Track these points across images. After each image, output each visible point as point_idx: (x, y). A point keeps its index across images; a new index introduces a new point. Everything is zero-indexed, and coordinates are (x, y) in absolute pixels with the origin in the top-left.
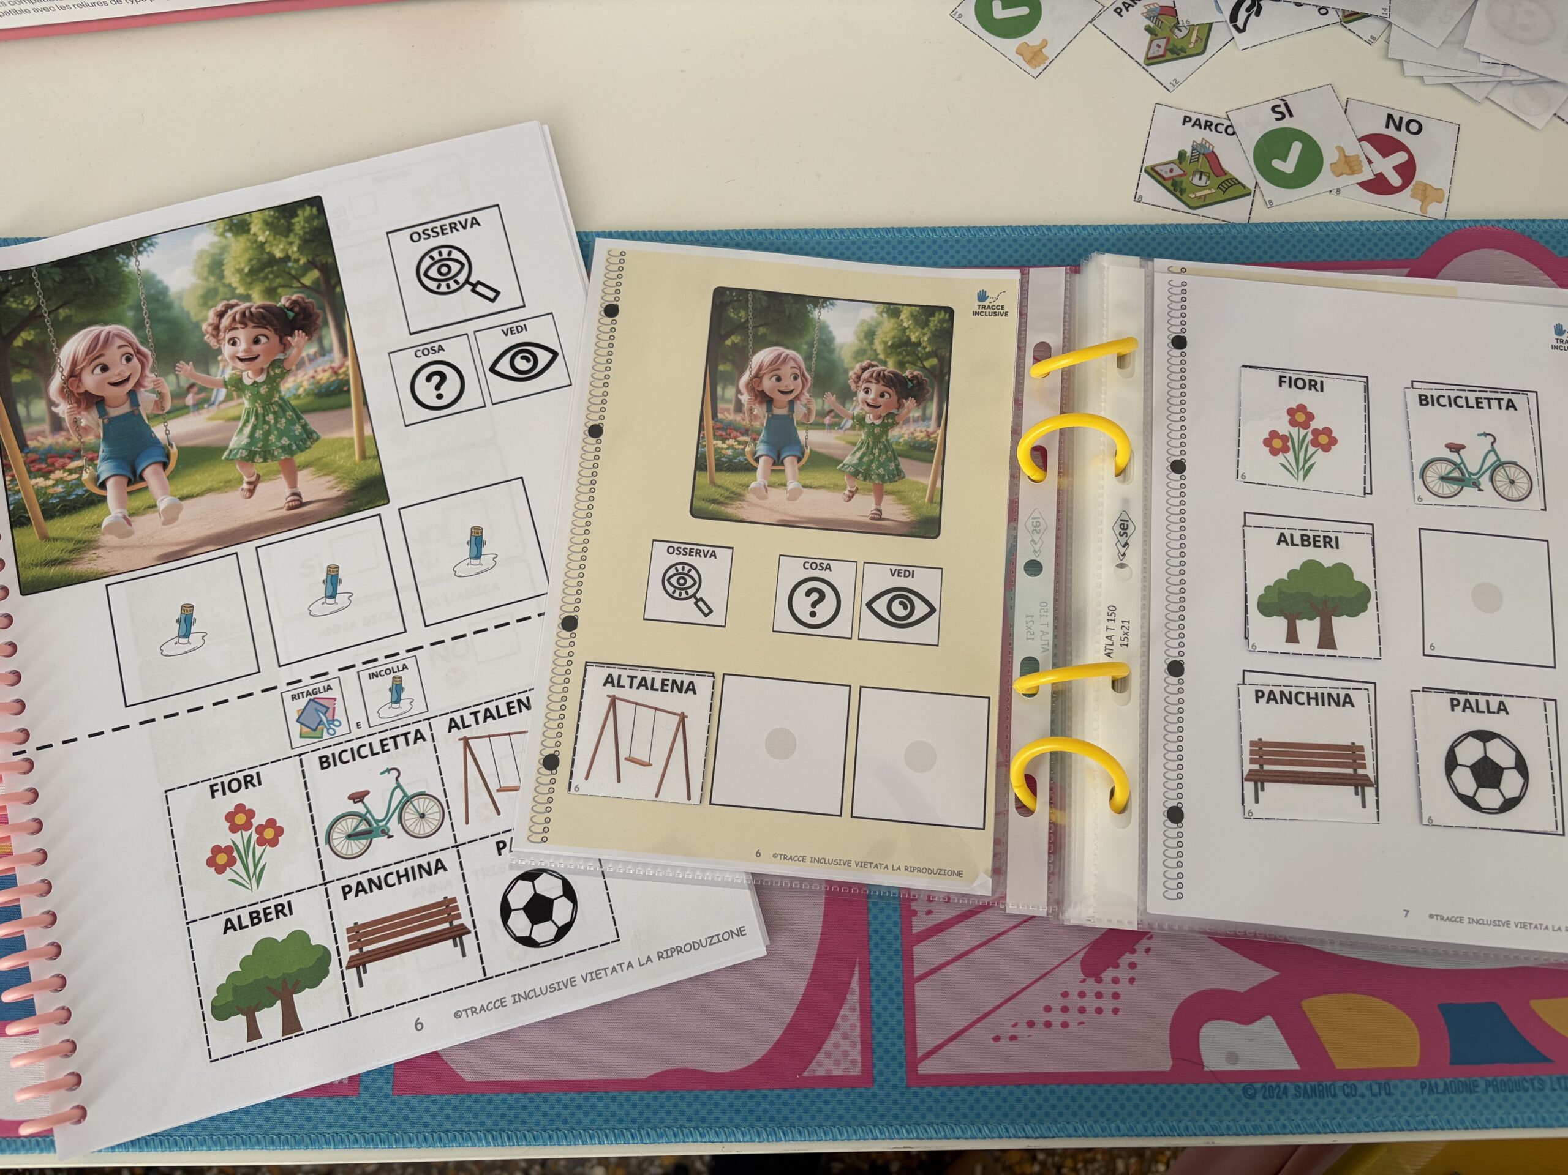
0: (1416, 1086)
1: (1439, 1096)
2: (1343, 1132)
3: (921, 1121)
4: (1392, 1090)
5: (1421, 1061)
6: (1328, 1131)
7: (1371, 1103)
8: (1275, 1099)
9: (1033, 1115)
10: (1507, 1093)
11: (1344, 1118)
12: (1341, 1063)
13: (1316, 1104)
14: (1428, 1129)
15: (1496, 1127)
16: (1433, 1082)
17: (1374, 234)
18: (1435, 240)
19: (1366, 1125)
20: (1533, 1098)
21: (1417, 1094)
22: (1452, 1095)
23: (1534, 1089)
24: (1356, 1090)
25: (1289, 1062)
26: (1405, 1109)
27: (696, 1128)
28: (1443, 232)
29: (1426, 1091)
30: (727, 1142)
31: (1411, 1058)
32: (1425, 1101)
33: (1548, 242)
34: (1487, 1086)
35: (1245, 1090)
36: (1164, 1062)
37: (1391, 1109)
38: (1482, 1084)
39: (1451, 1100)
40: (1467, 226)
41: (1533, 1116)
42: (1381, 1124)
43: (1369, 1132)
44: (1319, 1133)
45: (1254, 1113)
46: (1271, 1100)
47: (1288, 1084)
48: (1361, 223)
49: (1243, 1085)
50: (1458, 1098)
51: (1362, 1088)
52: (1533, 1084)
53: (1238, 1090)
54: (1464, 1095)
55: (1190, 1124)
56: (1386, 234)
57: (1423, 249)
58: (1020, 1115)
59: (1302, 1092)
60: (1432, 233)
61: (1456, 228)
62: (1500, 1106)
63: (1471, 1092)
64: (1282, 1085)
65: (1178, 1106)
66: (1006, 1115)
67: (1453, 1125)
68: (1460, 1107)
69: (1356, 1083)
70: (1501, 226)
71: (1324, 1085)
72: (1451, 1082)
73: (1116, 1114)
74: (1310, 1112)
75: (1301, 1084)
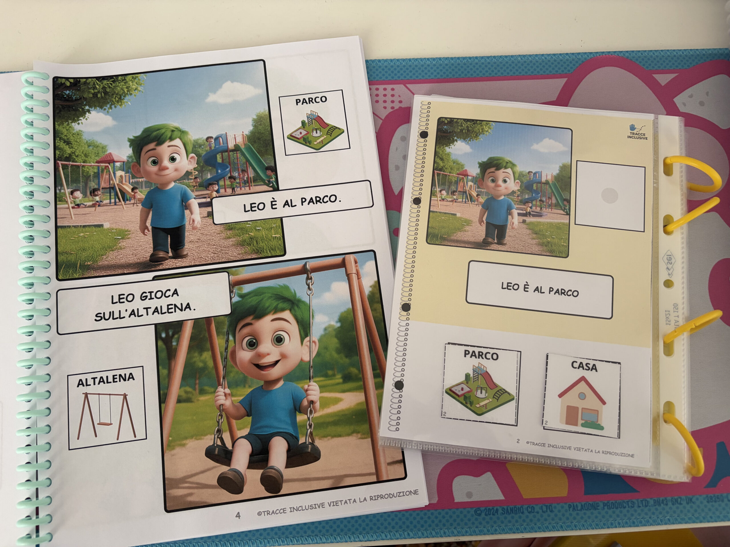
0: (566, 507)
1: (578, 512)
2: (527, 532)
4: (553, 509)
5: (569, 493)
6: (519, 532)
7: (542, 516)
8: (491, 516)
9: (364, 529)
10: (615, 509)
11: (527, 525)
12: (526, 495)
13: (513, 517)
14: (572, 530)
15: (608, 528)
16: (575, 504)
17: (549, 61)
18: (581, 63)
20: (628, 511)
21: (566, 511)
22: (585, 511)
23: (629, 507)
24: (534, 510)
25: (500, 497)
26: (560, 519)
28: (585, 59)
29: (571, 509)
31: (563, 492)
33: (640, 62)
34: (604, 506)
35: (475, 512)
37: (553, 519)
38: (601, 505)
39: (585, 514)
40: (598, 55)
41: (628, 521)
42: (547, 528)
43: (541, 532)
44: (514, 533)
45: (480, 523)
46: (489, 516)
47: (498, 507)
48: (543, 55)
49: (474, 509)
50: (588, 513)
51: (537, 508)
52: (628, 504)
53: (472, 511)
54: (592, 511)
55: (446, 530)
56: (555, 61)
57: (575, 68)
58: (357, 529)
59: (506, 511)
60: (580, 59)
61: (592, 56)
62: (611, 516)
63: (595, 509)
64: (495, 508)
65: (440, 521)
66: (349, 530)
67: (586, 527)
68: (589, 517)
69: (534, 506)
70: (616, 55)
71: (517, 506)
72: (585, 504)
73: (408, 527)
74: (510, 522)
75: (505, 507)
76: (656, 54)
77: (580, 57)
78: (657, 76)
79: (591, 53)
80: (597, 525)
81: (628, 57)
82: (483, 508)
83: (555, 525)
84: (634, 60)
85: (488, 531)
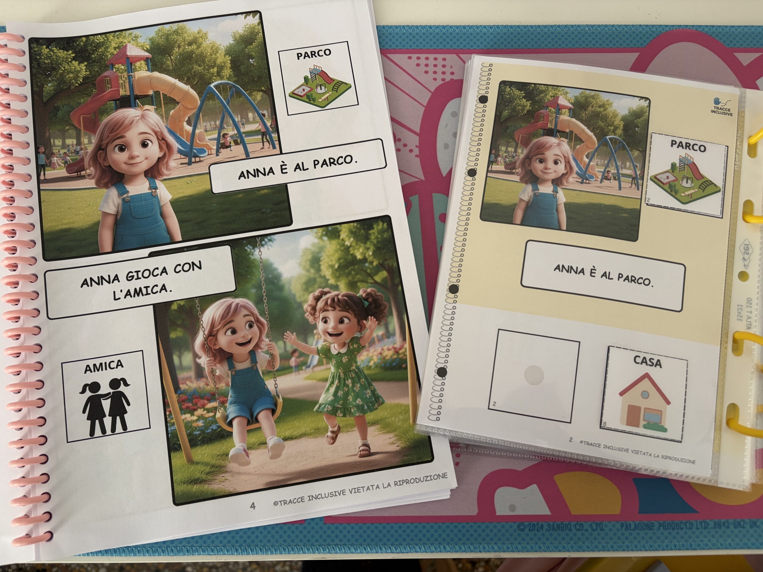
0: (618, 525)
1: (631, 531)
2: (574, 551)
3: (331, 543)
4: (604, 528)
5: (621, 511)
6: (565, 550)
7: (591, 534)
8: (536, 532)
9: (397, 540)
10: (671, 530)
11: (575, 543)
12: (574, 511)
13: (559, 535)
14: (624, 550)
15: (663, 550)
16: (628, 523)
17: (620, 33)
18: (655, 36)
19: (588, 547)
20: (686, 533)
21: (618, 530)
22: (638, 531)
23: (686, 528)
24: (583, 527)
25: (546, 511)
26: (611, 539)
27: (200, 547)
28: (660, 32)
29: (624, 528)
30: (218, 555)
31: (616, 509)
32: (623, 534)
33: (721, 39)
34: (660, 526)
35: (519, 526)
36: (473, 511)
37: (603, 539)
38: (657, 525)
39: (638, 534)
40: (674, 29)
41: (685, 543)
42: (596, 547)
43: (589, 551)
44: (560, 551)
45: (523, 539)
46: (533, 532)
47: (543, 523)
48: (613, 26)
49: (517, 523)
50: (642, 533)
51: (586, 526)
52: (686, 525)
53: (515, 526)
54: (646, 531)
55: (486, 545)
56: (627, 33)
57: (648, 41)
58: (389, 540)
59: (552, 528)
60: (654, 32)
61: (668, 30)
62: (666, 538)
63: (650, 529)
64: (540, 524)
65: (480, 535)
66: (380, 540)
67: (639, 549)
68: (643, 538)
69: (583, 523)
70: (694, 29)
71: (564, 523)
72: (639, 523)
73: (444, 540)
74: (556, 539)
75: (551, 523)
76: (739, 30)
77: (655, 30)
78: (739, 56)
79: (667, 26)
80: (651, 546)
81: (707, 32)
82: (528, 523)
83: (605, 544)
84: (713, 36)
85: (532, 548)
